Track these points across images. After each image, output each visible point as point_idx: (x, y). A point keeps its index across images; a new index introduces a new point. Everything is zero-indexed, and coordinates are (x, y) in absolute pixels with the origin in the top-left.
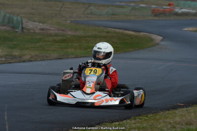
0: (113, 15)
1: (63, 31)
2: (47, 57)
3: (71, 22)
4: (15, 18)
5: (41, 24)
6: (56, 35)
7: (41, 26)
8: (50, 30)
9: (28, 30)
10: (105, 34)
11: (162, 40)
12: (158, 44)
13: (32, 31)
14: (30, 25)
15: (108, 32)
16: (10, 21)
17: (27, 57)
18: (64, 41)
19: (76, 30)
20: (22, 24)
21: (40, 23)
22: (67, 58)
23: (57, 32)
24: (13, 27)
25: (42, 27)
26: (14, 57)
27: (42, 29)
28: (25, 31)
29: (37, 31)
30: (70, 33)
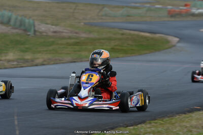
0: (128, 16)
1: (76, 33)
2: (60, 60)
3: (85, 24)
4: (27, 21)
5: (53, 27)
6: (70, 38)
7: (54, 28)
8: (63, 32)
9: (41, 33)
10: (120, 36)
11: (179, 42)
12: (174, 46)
13: (45, 34)
14: (43, 28)
15: (123, 34)
16: (22, 24)
17: (40, 61)
18: (77, 44)
19: (90, 32)
20: (34, 26)
21: (52, 25)
22: (81, 61)
23: (70, 35)
24: (25, 30)
25: (55, 30)
26: (26, 61)
27: (55, 32)
28: (37, 34)
29: (51, 34)
30: (84, 35)
